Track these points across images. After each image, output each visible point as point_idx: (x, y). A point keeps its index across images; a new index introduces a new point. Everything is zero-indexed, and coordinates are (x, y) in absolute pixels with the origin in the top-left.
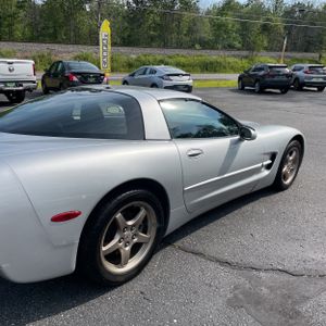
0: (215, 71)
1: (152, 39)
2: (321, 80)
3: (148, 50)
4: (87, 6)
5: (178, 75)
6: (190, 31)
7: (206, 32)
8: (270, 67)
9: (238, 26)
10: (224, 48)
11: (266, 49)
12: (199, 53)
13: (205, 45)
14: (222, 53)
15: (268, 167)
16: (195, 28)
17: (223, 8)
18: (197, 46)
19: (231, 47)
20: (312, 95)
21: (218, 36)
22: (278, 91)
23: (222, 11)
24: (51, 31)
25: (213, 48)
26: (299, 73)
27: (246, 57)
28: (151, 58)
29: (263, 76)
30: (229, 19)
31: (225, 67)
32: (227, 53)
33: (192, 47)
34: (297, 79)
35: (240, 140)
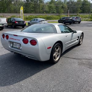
0: (50, 19)
1: (32, 11)
2: (79, 21)
3: (31, 14)
4: (13, 2)
5: (44, 21)
6: (42, 9)
7: (47, 9)
8: (67, 18)
9: (55, 7)
10: (52, 13)
11: (63, 13)
12: (46, 15)
13: (47, 12)
14: (52, 14)
15: (78, 40)
16: (44, 8)
17: (51, 2)
18: (45, 13)
19: (54, 13)
20: (77, 24)
21: (50, 10)
22: (69, 24)
23: (51, 3)
24: (3, 9)
25: (49, 13)
26: (73, 19)
27: (58, 15)
28: (33, 16)
29: (65, 20)
30: (53, 5)
31: (53, 18)
32: (53, 14)
33: (43, 13)
34: (73, 20)
35: (73, 33)
